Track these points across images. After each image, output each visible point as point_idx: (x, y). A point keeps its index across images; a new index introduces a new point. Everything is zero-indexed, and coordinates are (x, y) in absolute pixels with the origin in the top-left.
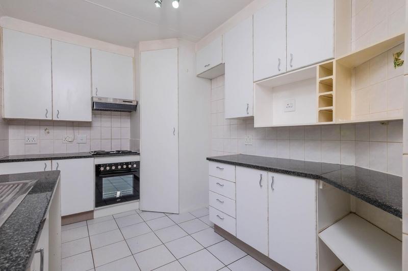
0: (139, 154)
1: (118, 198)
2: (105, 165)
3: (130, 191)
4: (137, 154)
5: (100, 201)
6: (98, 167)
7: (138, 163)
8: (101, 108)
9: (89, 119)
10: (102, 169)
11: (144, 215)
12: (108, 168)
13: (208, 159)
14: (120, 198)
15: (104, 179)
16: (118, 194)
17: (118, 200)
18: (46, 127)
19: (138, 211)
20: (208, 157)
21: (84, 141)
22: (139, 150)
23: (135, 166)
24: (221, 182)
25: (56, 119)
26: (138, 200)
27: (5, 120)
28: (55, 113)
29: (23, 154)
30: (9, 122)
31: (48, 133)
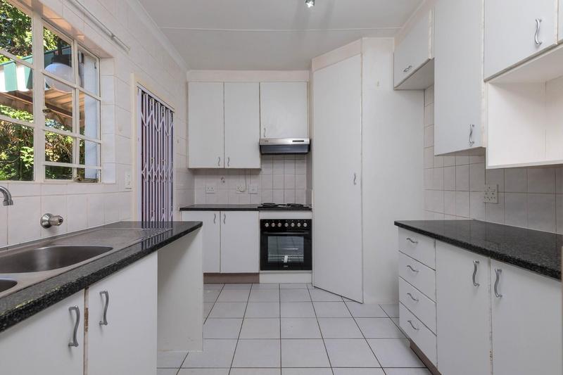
0: (310, 210)
1: (286, 264)
2: (270, 221)
3: (301, 258)
4: (308, 209)
5: (266, 264)
6: (263, 222)
7: (309, 222)
8: (269, 152)
9: (258, 166)
10: (267, 225)
11: (315, 293)
12: (273, 225)
13: (396, 224)
14: (288, 264)
15: (269, 238)
16: (286, 259)
17: (285, 266)
18: (221, 177)
19: (310, 286)
20: (396, 220)
21: (256, 191)
22: (311, 205)
23: (305, 225)
24: (415, 265)
25: (226, 167)
26: (310, 271)
27: (190, 169)
28: (227, 160)
29: (205, 203)
30: (195, 172)
31: (224, 182)
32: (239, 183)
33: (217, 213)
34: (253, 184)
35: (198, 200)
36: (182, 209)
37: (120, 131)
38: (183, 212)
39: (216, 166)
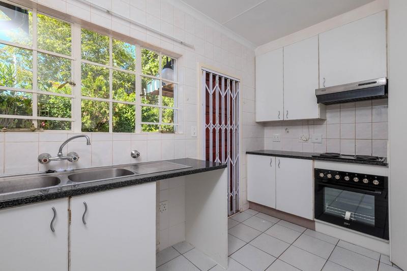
1: (347, 221)
2: (326, 172)
3: (370, 220)
4: (383, 164)
5: (320, 213)
6: (317, 172)
10: (322, 175)
12: (329, 176)
14: (350, 221)
15: (326, 189)
16: (348, 215)
17: (345, 223)
18: (286, 127)
21: (319, 140)
22: (386, 160)
23: (376, 182)
25: (285, 119)
26: (386, 241)
27: (258, 123)
28: (285, 114)
29: (272, 149)
30: (264, 124)
31: (288, 132)
32: (302, 133)
33: (273, 158)
34: (316, 133)
35: (268, 146)
36: (247, 153)
37: (188, 100)
38: (248, 155)
39: (278, 119)
